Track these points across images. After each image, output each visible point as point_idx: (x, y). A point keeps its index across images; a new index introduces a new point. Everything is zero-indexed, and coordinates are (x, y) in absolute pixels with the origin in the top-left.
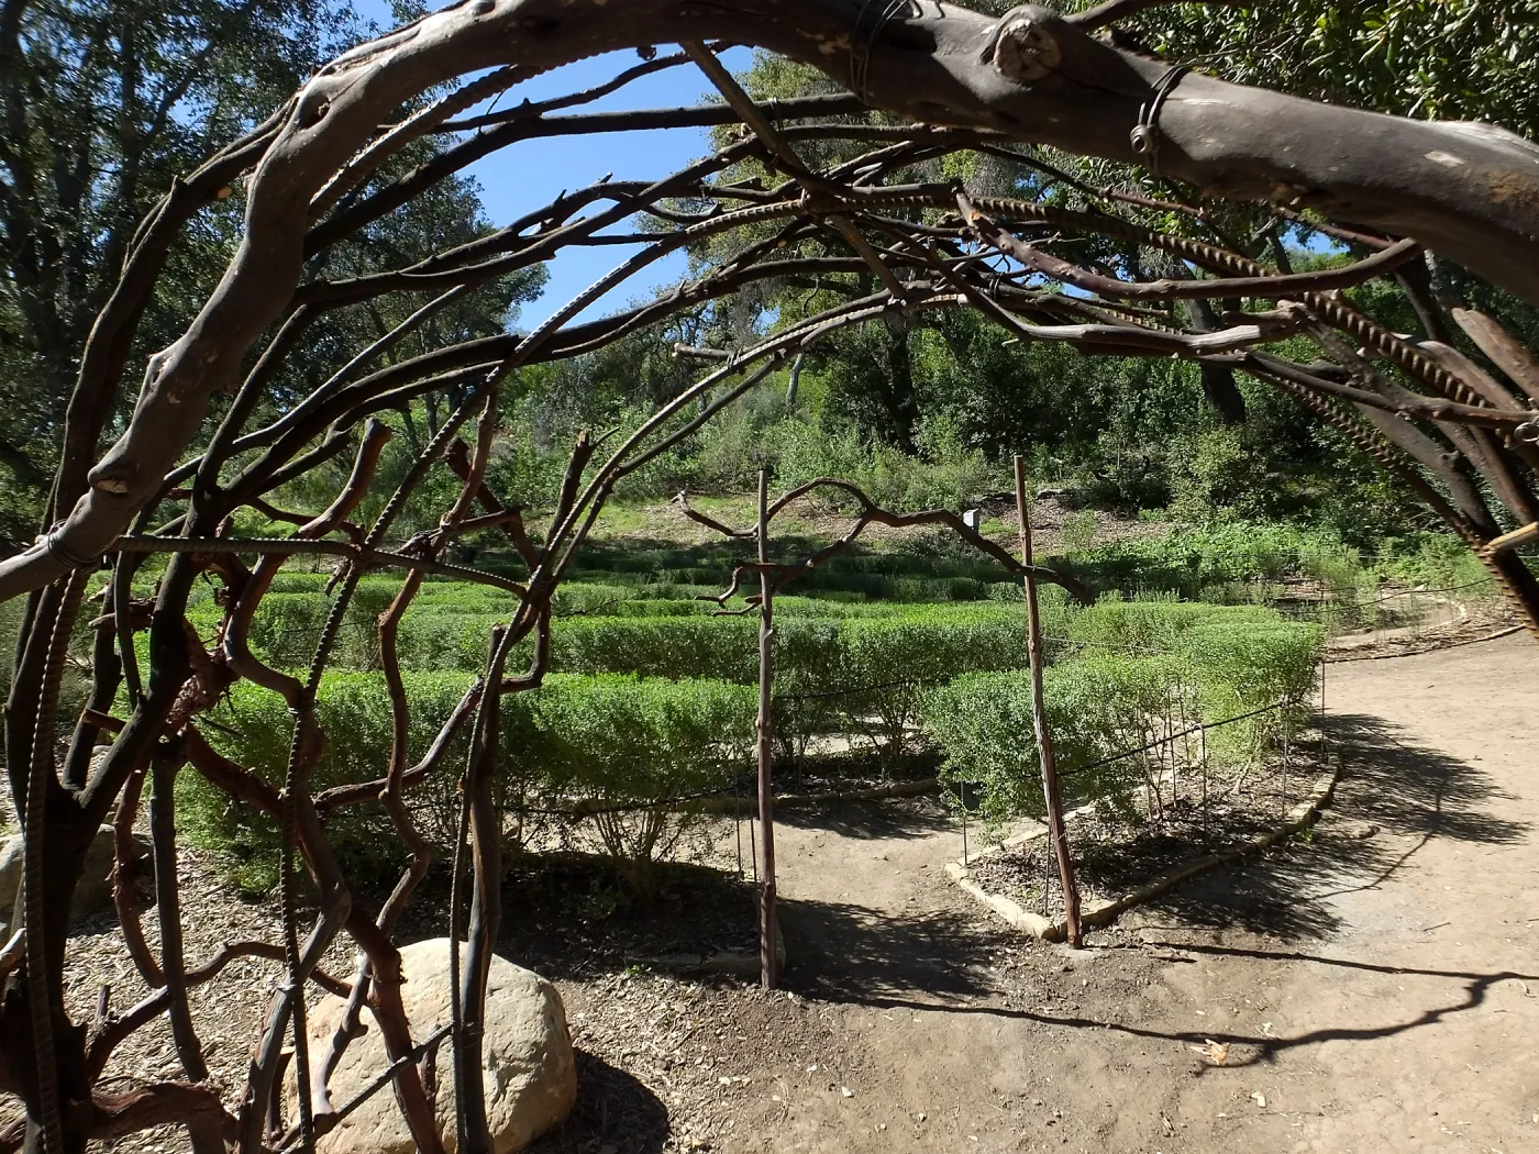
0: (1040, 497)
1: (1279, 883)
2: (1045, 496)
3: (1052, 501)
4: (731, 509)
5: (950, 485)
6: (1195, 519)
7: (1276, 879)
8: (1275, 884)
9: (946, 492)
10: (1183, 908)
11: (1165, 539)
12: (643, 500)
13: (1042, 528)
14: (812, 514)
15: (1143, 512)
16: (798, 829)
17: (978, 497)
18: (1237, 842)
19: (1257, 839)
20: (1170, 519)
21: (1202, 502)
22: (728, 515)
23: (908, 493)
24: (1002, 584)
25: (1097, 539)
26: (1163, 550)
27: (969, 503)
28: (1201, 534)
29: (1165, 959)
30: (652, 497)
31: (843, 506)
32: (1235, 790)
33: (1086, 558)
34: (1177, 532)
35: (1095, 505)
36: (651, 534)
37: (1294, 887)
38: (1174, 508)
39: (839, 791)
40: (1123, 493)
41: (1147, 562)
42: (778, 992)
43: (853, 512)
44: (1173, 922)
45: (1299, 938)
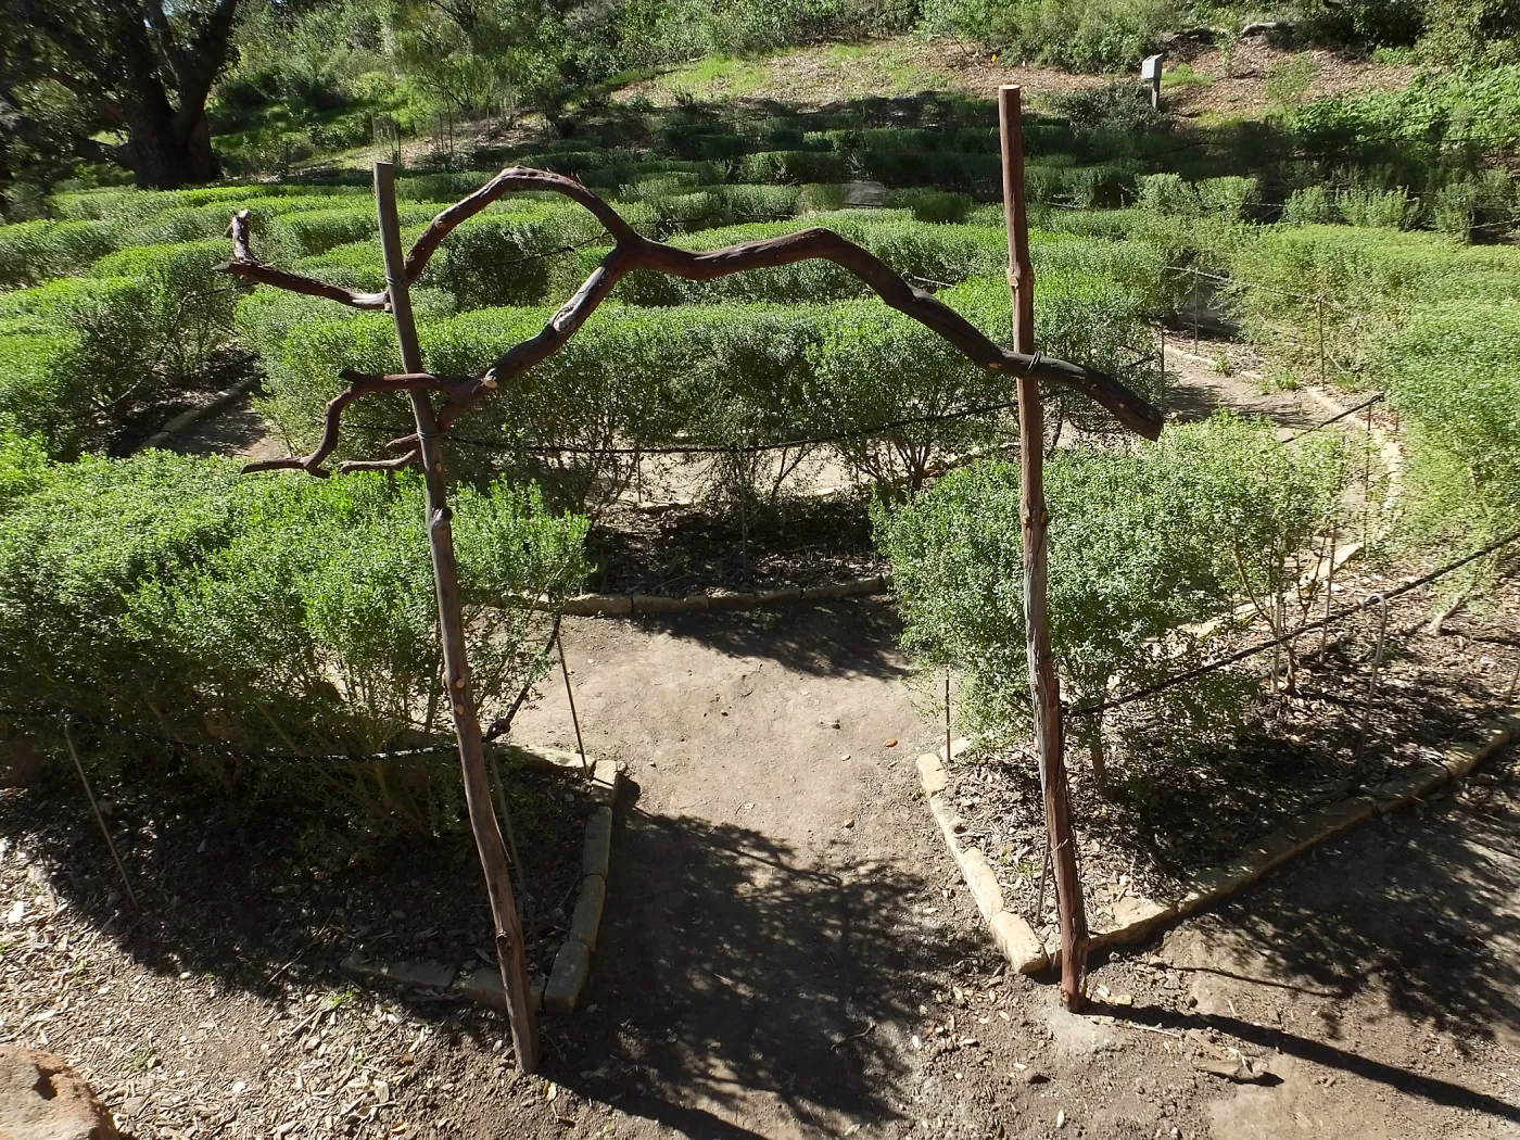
0: (1245, 35)
1: (1477, 872)
2: (1253, 32)
3: (1259, 39)
4: (869, 59)
5: (1131, 21)
6: (1450, 60)
7: (1470, 859)
8: (1466, 875)
9: (1126, 31)
10: (1285, 926)
11: (1404, 91)
12: (771, 50)
13: (1243, 76)
14: (962, 63)
15: (1380, 51)
16: (724, 657)
17: (1168, 36)
18: (1417, 764)
19: (1453, 758)
20: (1416, 62)
21: (1466, 35)
22: (865, 67)
23: (1079, 33)
24: (1161, 176)
25: (1312, 92)
26: (1398, 108)
27: (1153, 44)
28: (1455, 81)
29: (1223, 1076)
30: (781, 46)
31: (998, 53)
32: (1432, 628)
33: (1293, 123)
34: (1422, 82)
35: (1319, 43)
36: (775, 96)
37: (1501, 883)
38: (1425, 45)
39: (802, 585)
40: (1357, 26)
41: (1371, 129)
42: (536, 1082)
43: (1010, 60)
44: (1258, 964)
45: (1488, 1036)
